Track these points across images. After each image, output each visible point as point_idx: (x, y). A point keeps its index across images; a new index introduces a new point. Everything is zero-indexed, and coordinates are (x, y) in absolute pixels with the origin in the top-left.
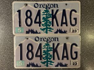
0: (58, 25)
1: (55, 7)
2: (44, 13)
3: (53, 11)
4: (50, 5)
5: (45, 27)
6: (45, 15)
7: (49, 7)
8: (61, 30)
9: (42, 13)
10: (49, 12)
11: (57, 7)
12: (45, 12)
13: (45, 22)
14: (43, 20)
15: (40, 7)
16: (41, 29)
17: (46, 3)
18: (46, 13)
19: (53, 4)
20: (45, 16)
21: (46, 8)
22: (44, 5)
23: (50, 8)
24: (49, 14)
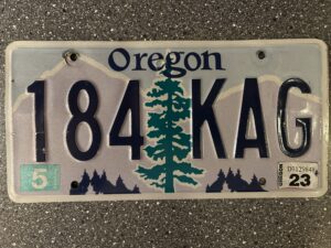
0: (221, 153)
1: (207, 67)
2: (155, 93)
3: (196, 84)
4: (183, 57)
5: (161, 162)
6: (163, 104)
7: (181, 65)
8: (238, 175)
9: (149, 94)
10: (182, 92)
11: (219, 66)
12: (161, 93)
13: (162, 137)
14: (153, 129)
15: (138, 67)
16: (141, 170)
17: (167, 46)
18: (164, 98)
19: (200, 53)
20: (160, 109)
21: (165, 73)
22: (156, 57)
23: (183, 73)
24: (178, 98)
